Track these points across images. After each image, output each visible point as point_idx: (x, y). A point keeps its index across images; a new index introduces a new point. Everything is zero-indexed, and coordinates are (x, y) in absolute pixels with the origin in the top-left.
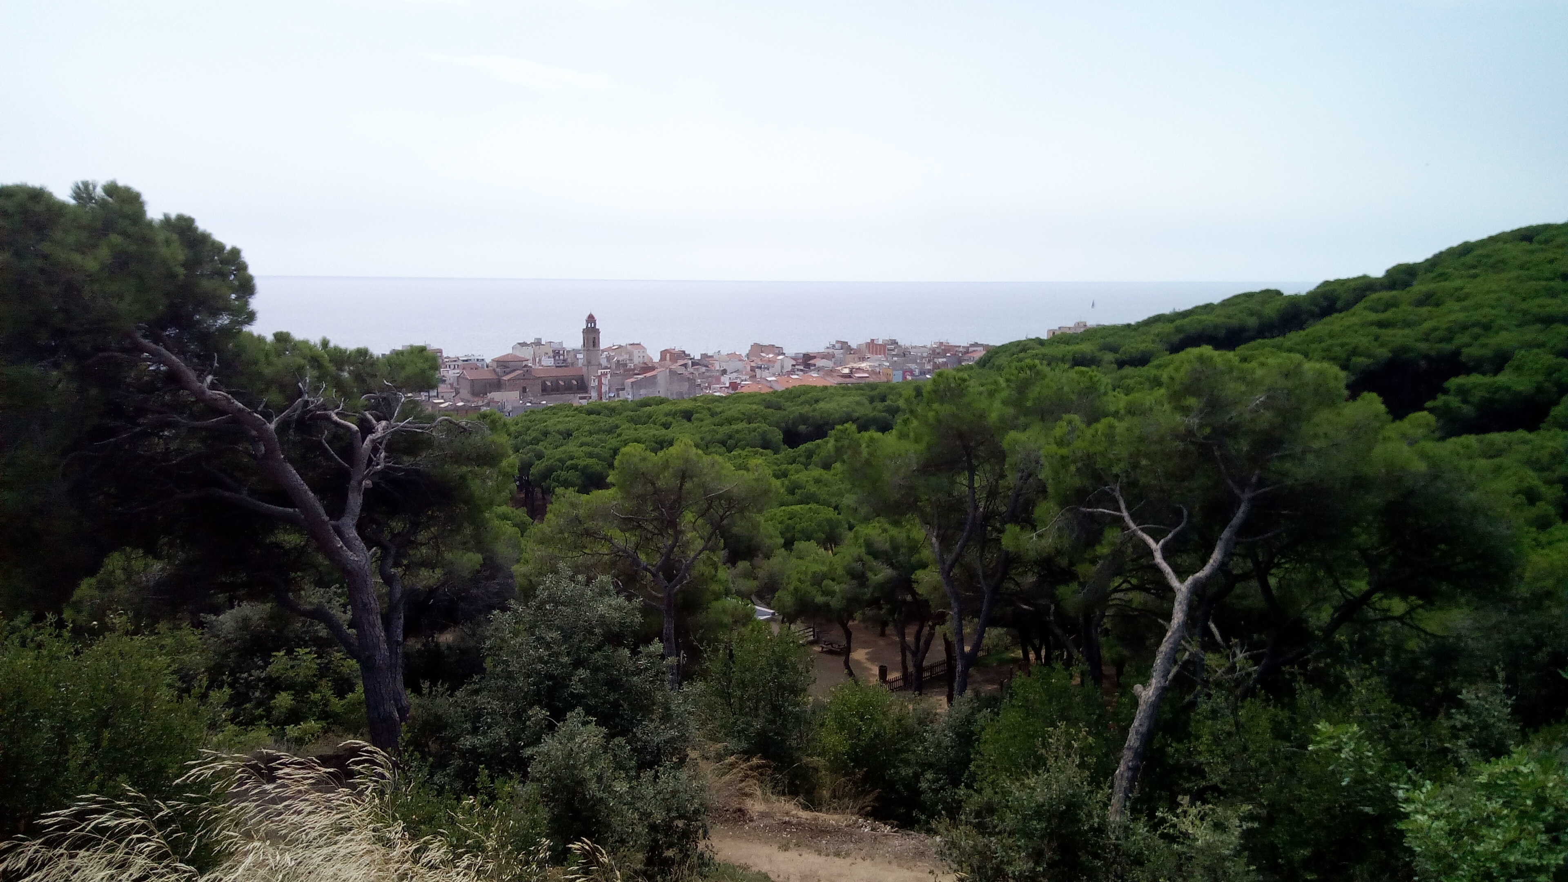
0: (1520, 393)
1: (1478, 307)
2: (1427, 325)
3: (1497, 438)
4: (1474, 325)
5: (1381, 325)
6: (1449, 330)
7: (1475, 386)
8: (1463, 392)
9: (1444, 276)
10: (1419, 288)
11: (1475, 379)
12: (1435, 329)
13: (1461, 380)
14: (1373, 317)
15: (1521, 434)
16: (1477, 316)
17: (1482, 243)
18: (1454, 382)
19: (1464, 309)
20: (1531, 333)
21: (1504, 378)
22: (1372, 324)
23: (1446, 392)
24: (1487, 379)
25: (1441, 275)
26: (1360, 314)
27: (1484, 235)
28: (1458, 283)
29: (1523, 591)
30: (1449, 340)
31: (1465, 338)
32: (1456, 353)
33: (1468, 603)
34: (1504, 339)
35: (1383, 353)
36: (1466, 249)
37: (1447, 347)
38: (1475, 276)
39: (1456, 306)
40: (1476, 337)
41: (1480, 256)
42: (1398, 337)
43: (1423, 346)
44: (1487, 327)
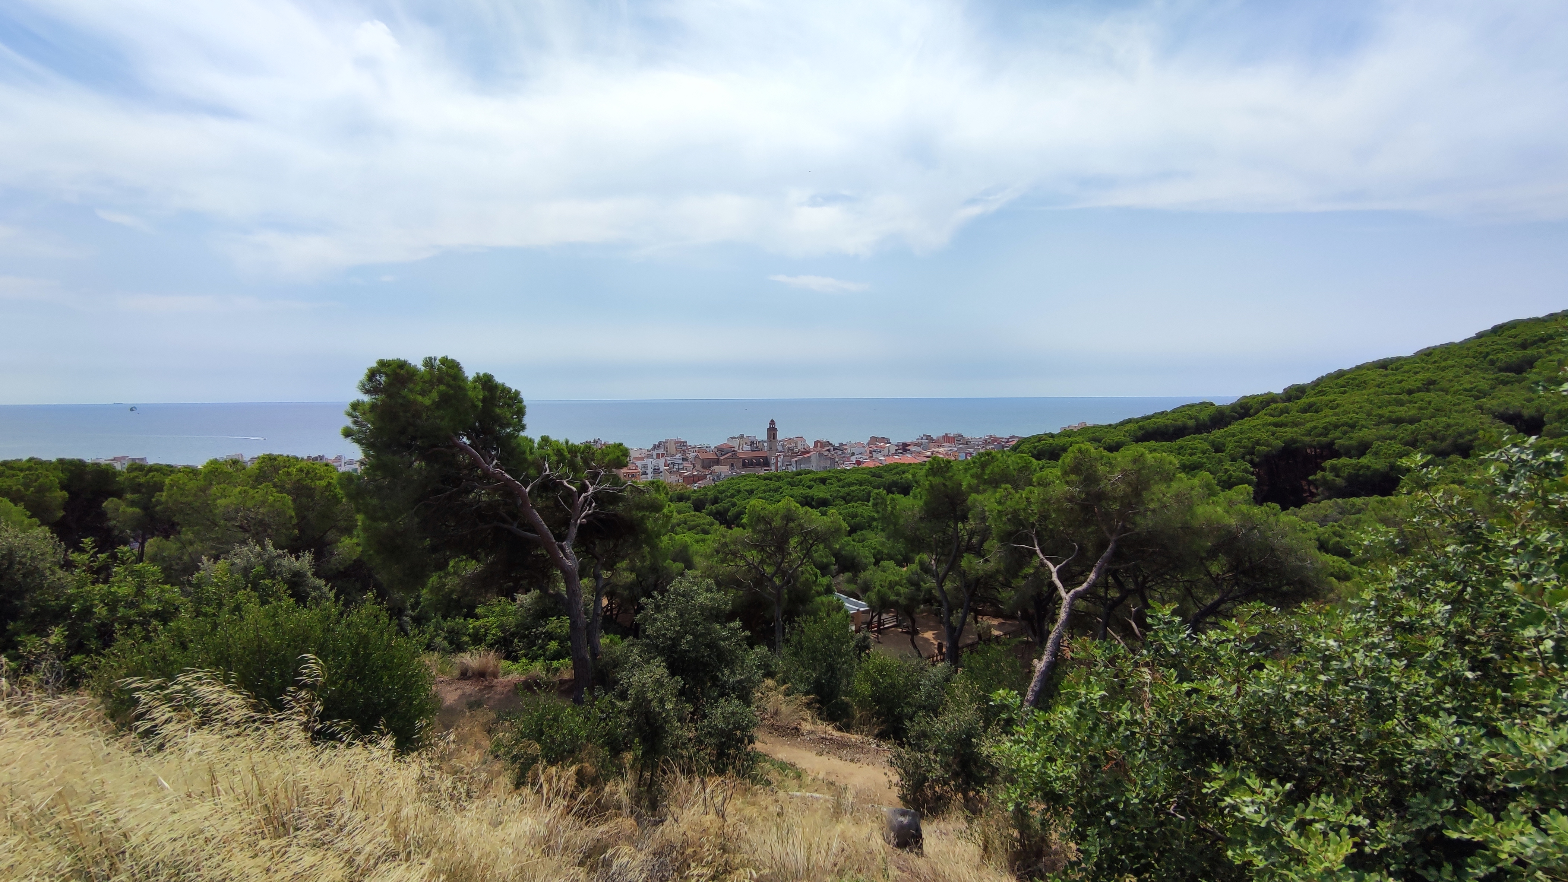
0: (1378, 470)
1: (1346, 412)
4: (1343, 425)
5: (1276, 425)
6: (1325, 428)
7: (1345, 465)
8: (1334, 469)
9: (1323, 393)
11: (1344, 460)
13: (1334, 461)
14: (1271, 419)
16: (1345, 419)
17: (1351, 371)
18: (1328, 463)
19: (1336, 414)
20: (1386, 430)
21: (1364, 461)
22: (1270, 424)
23: (1323, 469)
24: (1354, 461)
25: (1320, 392)
26: (1263, 418)
28: (1331, 397)
32: (1331, 444)
34: (1365, 434)
35: (1279, 443)
37: (1323, 439)
38: (1344, 392)
39: (1330, 412)
40: (1345, 433)
41: (1348, 379)
42: (1288, 433)
44: (1353, 426)
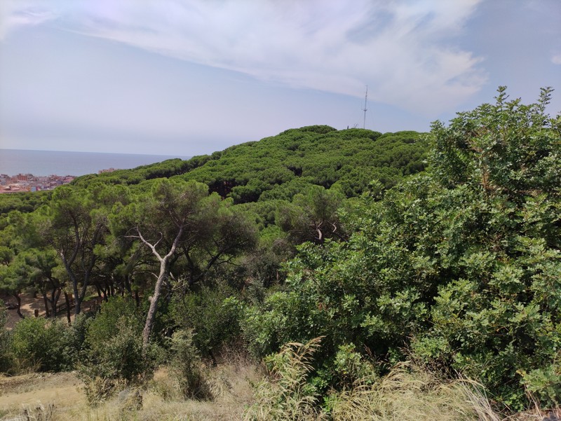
0: (252, 191)
1: (239, 165)
2: (225, 171)
3: (247, 204)
4: (238, 171)
5: (212, 171)
6: (232, 172)
7: (240, 189)
8: (236, 191)
10: (222, 159)
11: (240, 187)
12: (228, 172)
13: (236, 187)
14: (210, 168)
15: (253, 203)
16: (239, 168)
17: (238, 146)
18: (234, 188)
19: (235, 166)
20: (253, 173)
21: (247, 187)
22: (209, 170)
23: (232, 191)
24: (243, 187)
25: (228, 155)
26: (206, 167)
27: (239, 144)
28: (233, 158)
29: (259, 249)
30: (232, 176)
31: (236, 175)
32: (234, 180)
33: (245, 254)
34: (246, 175)
35: (214, 179)
36: (234, 148)
37: (231, 178)
38: (237, 156)
39: (233, 165)
40: (239, 175)
41: (237, 150)
42: (217, 174)
43: (225, 177)
44: (242, 172)
